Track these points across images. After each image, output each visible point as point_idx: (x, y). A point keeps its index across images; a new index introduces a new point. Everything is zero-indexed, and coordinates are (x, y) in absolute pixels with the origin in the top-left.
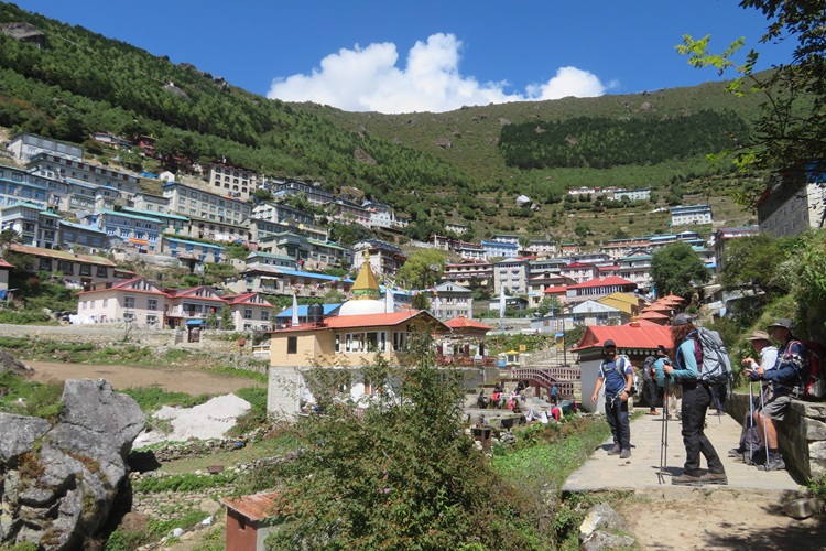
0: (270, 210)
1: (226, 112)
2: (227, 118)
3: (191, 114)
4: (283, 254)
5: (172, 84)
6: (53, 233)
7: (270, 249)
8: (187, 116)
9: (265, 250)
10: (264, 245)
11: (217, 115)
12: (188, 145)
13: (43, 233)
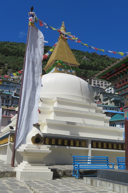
0: (111, 89)
1: (104, 63)
2: (105, 65)
3: (90, 65)
4: (113, 105)
5: (85, 57)
6: (9, 101)
7: (107, 104)
8: (89, 66)
9: (105, 104)
10: (105, 103)
11: (100, 64)
12: (86, 73)
13: (5, 101)
